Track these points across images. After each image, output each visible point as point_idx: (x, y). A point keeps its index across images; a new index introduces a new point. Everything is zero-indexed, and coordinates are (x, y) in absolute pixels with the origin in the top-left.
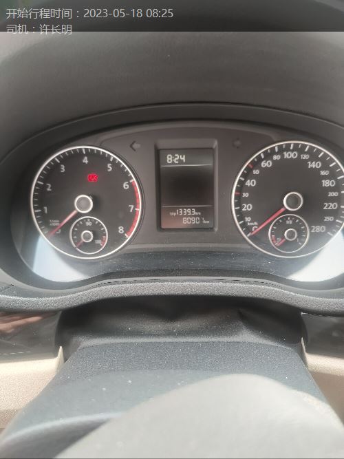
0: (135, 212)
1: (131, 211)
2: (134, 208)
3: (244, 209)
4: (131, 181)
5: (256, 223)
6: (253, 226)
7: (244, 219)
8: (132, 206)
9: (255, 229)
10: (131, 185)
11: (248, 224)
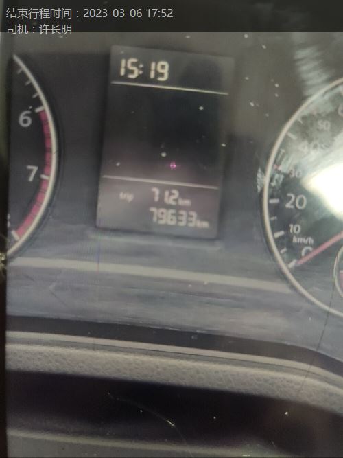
0: (39, 184)
1: (31, 179)
2: (37, 175)
3: (288, 205)
4: (38, 110)
5: (311, 240)
6: (304, 245)
7: (287, 229)
8: (35, 169)
9: (308, 252)
10: (38, 120)
11: (295, 240)
